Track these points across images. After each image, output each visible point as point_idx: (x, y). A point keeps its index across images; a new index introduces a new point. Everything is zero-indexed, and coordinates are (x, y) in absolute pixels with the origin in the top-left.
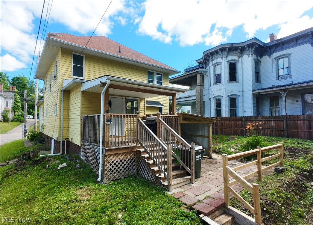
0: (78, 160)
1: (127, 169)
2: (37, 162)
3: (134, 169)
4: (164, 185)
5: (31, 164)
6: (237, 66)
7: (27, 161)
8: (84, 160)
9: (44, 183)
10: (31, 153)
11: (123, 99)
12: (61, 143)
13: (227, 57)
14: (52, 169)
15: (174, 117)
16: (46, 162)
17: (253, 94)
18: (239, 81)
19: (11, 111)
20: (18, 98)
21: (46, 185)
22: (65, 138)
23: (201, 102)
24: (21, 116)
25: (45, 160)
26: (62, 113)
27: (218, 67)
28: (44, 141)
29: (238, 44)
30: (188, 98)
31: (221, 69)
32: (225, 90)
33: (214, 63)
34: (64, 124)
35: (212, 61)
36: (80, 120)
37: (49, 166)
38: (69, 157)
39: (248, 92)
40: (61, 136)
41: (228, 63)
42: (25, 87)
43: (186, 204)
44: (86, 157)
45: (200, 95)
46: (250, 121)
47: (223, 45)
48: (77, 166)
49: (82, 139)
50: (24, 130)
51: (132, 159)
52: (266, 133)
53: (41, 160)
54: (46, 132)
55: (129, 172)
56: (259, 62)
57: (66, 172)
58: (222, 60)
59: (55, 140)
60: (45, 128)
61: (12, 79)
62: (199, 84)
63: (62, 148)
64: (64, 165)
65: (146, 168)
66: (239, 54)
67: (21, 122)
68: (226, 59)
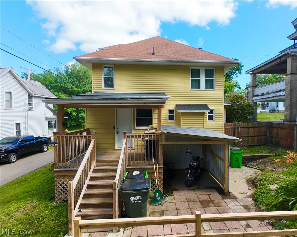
11: (132, 109)
30: (275, 94)
45: (291, 89)
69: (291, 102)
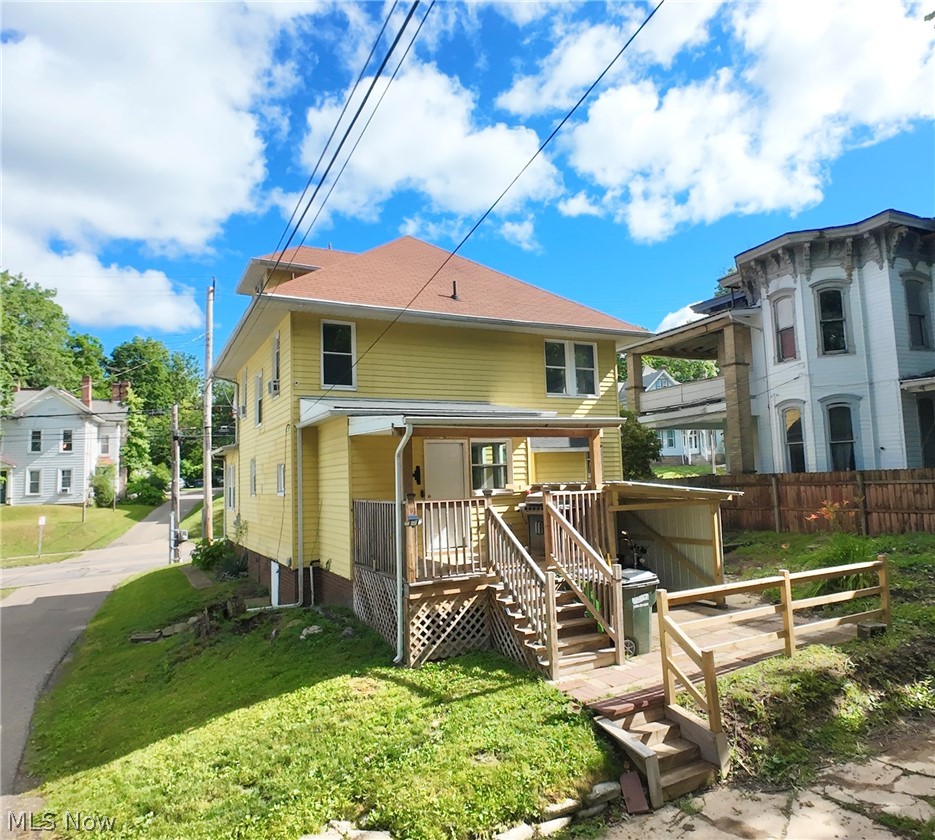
0: (348, 616)
1: (473, 632)
2: (247, 625)
3: (483, 635)
4: (543, 667)
5: (233, 631)
6: (846, 299)
7: (222, 622)
8: (363, 618)
9: (274, 668)
10: (229, 603)
11: (462, 444)
12: (301, 573)
13: (809, 273)
14: (286, 639)
15: (592, 495)
16: (268, 624)
17: (902, 390)
18: (857, 350)
19: (118, 468)
20: (139, 420)
21: (279, 674)
22: (310, 559)
23: (741, 419)
24: (152, 485)
25: (266, 619)
26: (300, 489)
27: (784, 304)
28: (246, 570)
29: (842, 229)
30: (702, 408)
31: (794, 312)
32: (811, 383)
33: (772, 290)
34: (306, 521)
35: (767, 283)
36: (347, 510)
37: (277, 633)
38: (324, 610)
39: (887, 383)
40: (300, 553)
41: (815, 292)
42: (156, 379)
43: (575, 701)
44: (368, 607)
45: (739, 397)
46: (880, 485)
47: (790, 236)
48: (346, 631)
49: (356, 563)
50: (173, 534)
51: (477, 610)
52: (926, 526)
53: (256, 619)
54: (252, 543)
55: (469, 642)
56: (922, 280)
57: (321, 645)
58: (795, 282)
59: (281, 566)
60: (246, 529)
61: (112, 355)
62: (733, 361)
63: (304, 589)
64: (314, 629)
65: (508, 630)
66: (850, 259)
67: (152, 504)
68: (808, 279)
69: (741, 428)
